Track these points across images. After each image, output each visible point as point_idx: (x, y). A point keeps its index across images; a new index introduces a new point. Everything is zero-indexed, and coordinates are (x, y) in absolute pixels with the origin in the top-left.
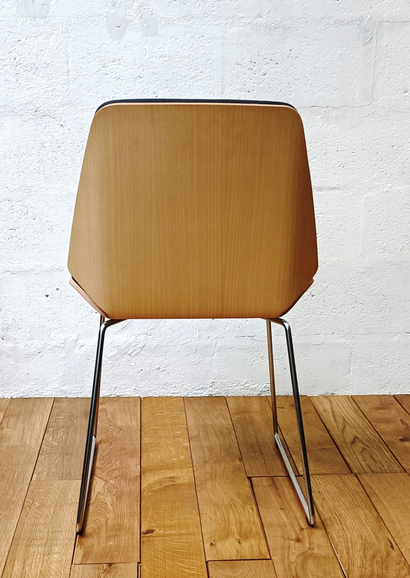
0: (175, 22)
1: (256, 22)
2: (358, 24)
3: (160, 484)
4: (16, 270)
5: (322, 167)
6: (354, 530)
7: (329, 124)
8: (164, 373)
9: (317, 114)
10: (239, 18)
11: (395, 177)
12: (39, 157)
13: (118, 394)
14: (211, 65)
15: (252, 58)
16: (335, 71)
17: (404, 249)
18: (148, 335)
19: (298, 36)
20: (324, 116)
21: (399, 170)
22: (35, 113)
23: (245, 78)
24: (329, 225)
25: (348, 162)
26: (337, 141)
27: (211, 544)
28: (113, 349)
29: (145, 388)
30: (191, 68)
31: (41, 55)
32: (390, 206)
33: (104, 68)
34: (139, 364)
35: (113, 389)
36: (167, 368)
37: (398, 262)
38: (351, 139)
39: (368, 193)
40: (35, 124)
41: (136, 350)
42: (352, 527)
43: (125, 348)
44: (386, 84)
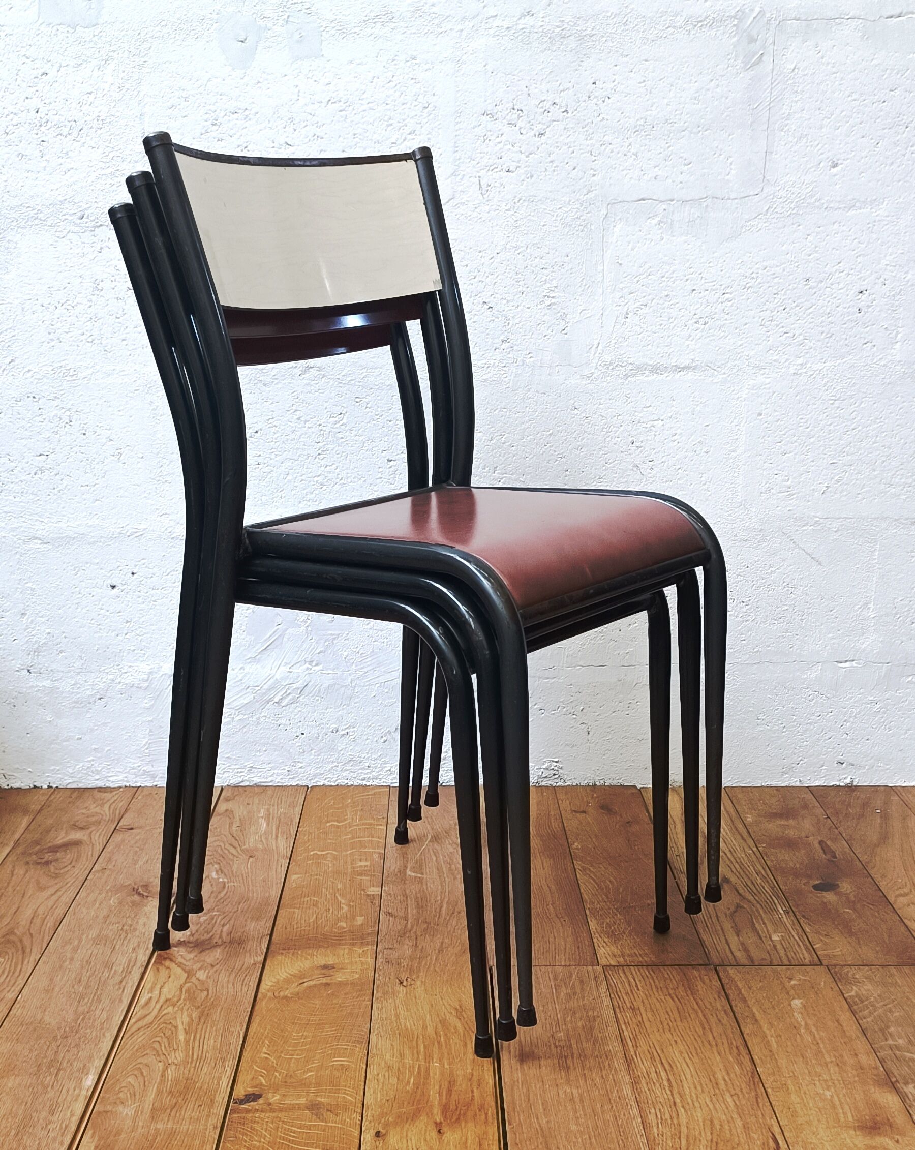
0: (357, 30)
1: (523, 26)
2: (734, 25)
3: (301, 982)
4: (51, 535)
5: (661, 325)
6: (697, 1104)
7: (673, 236)
8: (346, 740)
9: (651, 215)
10: (488, 18)
11: (812, 344)
12: (89, 310)
13: (257, 780)
14: (432, 116)
15: (515, 101)
16: (686, 124)
17: (831, 492)
18: (314, 663)
19: (609, 53)
20: (665, 220)
21: (820, 329)
22: (78, 221)
23: (499, 143)
24: (676, 442)
25: (715, 313)
26: (692, 270)
27: (378, 1134)
28: (245, 692)
29: (310, 767)
30: (391, 125)
31: (89, 103)
32: (800, 405)
33: (216, 127)
34: (296, 721)
35: (246, 771)
36: (352, 729)
37: (818, 519)
38: (720, 265)
39: (756, 376)
40: (80, 243)
41: (289, 694)
42: (694, 1096)
43: (269, 690)
44: (792, 149)
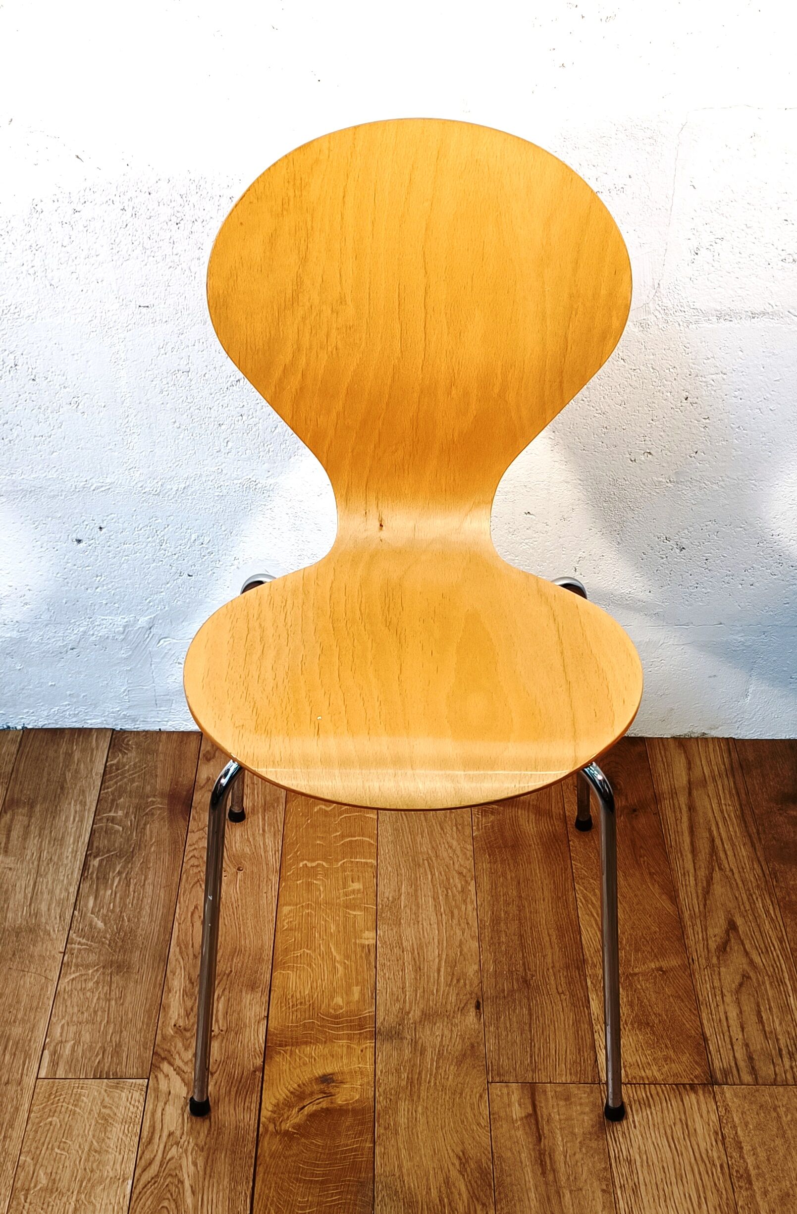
3: (301, 1105)
